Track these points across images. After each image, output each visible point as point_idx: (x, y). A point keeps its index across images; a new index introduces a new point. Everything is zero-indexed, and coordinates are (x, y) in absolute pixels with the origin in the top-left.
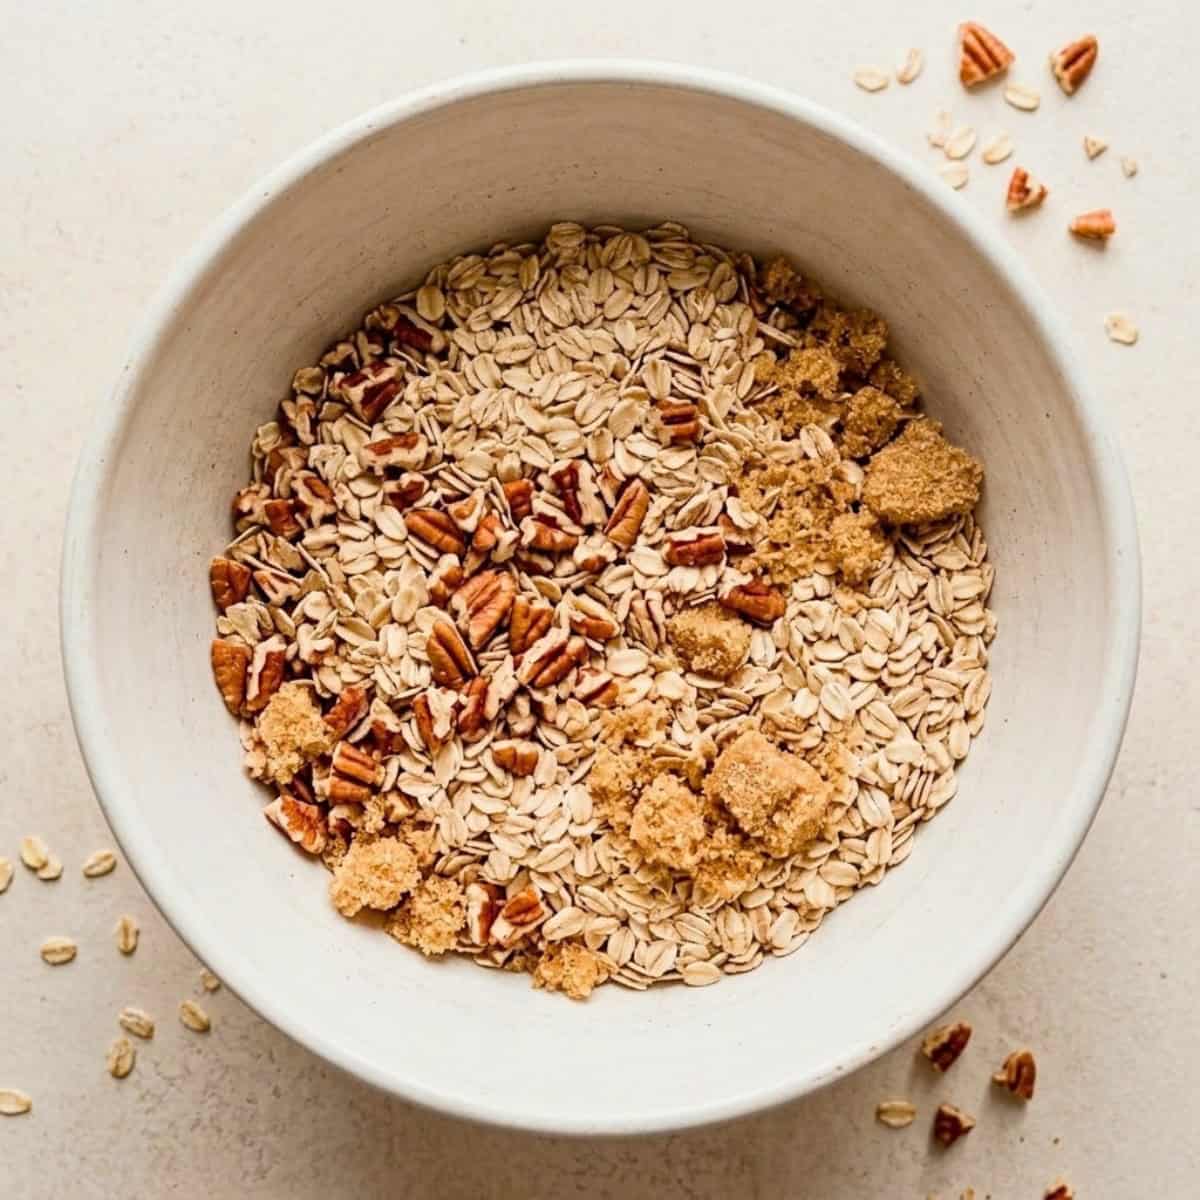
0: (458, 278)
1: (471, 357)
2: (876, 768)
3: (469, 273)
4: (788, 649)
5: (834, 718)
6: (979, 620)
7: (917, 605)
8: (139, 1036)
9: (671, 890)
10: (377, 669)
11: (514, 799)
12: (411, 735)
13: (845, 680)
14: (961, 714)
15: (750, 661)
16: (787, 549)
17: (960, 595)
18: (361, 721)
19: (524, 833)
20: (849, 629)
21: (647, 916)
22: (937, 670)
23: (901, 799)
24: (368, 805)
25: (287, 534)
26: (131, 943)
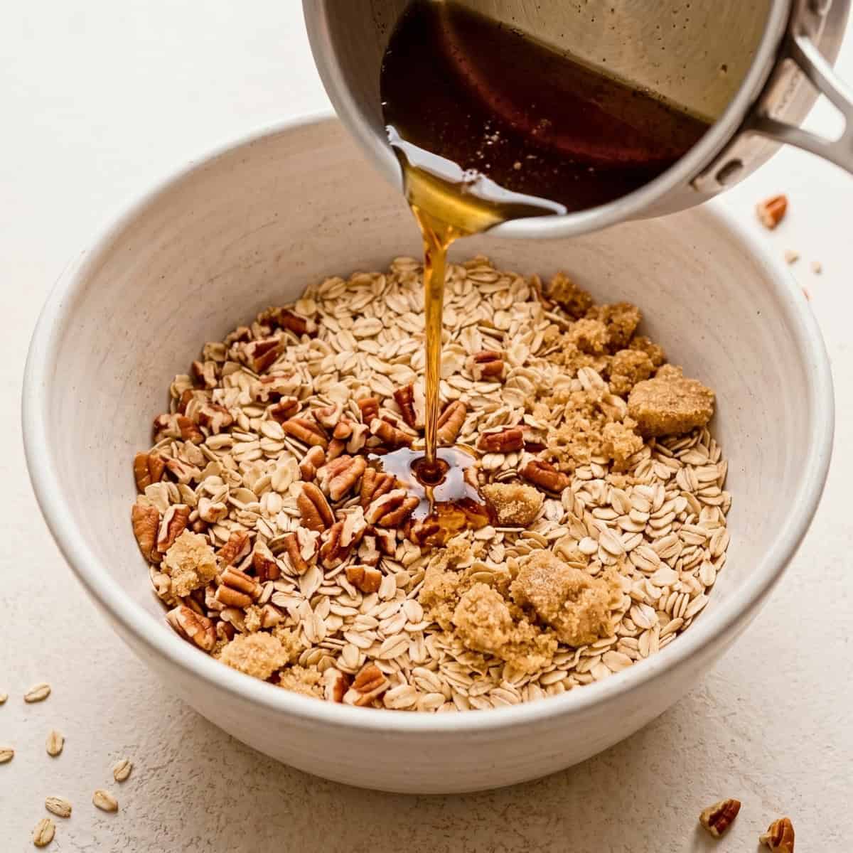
0: (327, 292)
1: (335, 333)
2: (644, 588)
3: (335, 288)
4: (573, 511)
5: (610, 554)
6: (718, 495)
7: (670, 485)
8: (59, 815)
9: (486, 671)
10: (259, 520)
11: (362, 609)
12: (284, 564)
13: (619, 531)
14: (709, 556)
15: (544, 517)
16: (570, 445)
17: (703, 479)
18: (244, 558)
19: (371, 630)
20: (619, 497)
21: (467, 690)
22: (687, 525)
23: (665, 611)
24: (249, 610)
25: (194, 438)
26: (58, 748)
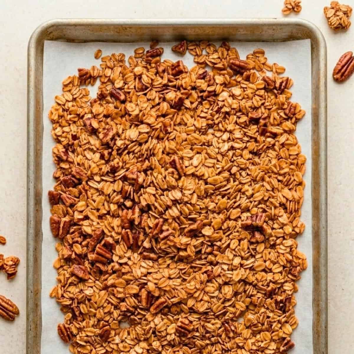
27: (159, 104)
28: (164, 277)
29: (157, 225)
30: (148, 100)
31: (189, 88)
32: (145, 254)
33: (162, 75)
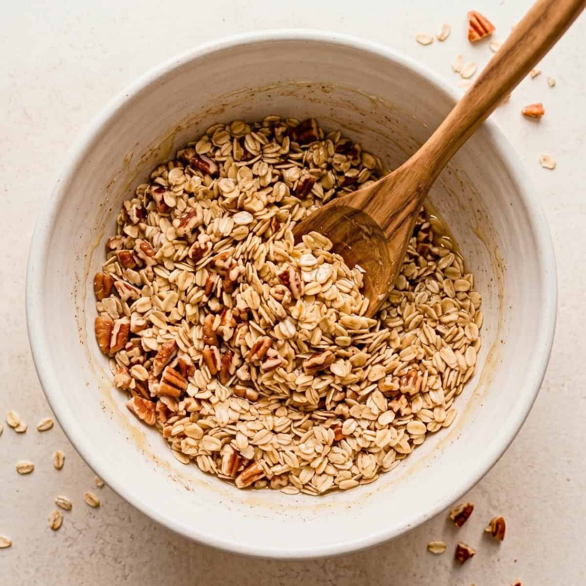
8: (64, 509)
18: (172, 359)
26: (61, 464)
27: (272, 185)
28: (265, 428)
29: (260, 345)
30: (255, 176)
31: (324, 165)
32: (238, 387)
33: (280, 139)
